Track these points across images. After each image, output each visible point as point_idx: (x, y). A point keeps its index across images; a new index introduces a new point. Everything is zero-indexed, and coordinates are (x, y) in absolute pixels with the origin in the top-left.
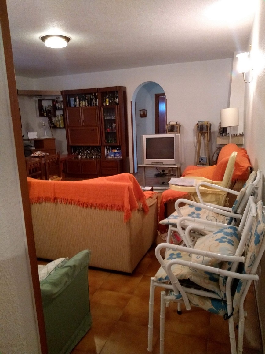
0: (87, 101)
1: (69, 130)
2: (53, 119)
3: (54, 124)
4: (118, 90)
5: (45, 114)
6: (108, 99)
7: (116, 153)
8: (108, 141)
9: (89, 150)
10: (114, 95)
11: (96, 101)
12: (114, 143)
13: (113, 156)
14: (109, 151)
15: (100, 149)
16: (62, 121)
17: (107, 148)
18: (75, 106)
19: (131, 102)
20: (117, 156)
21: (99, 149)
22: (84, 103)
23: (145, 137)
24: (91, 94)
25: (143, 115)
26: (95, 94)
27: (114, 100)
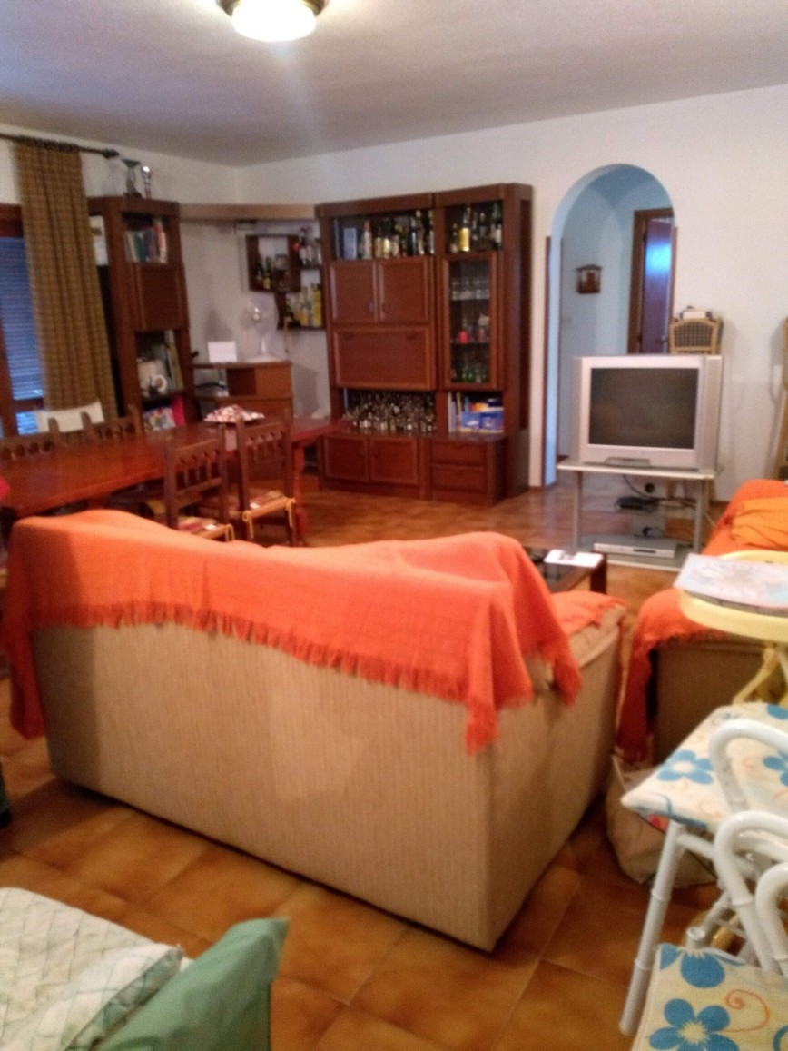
0: (397, 237)
1: (336, 336)
2: (289, 300)
3: (292, 315)
4: (502, 196)
5: (267, 283)
6: (465, 231)
7: (484, 415)
8: (459, 373)
9: (397, 404)
10: (489, 214)
11: (426, 239)
12: (479, 380)
13: (472, 427)
14: (463, 410)
15: (433, 400)
16: (317, 306)
17: (454, 399)
18: (360, 255)
19: (548, 240)
20: (488, 425)
21: (429, 401)
22: (387, 243)
23: (588, 364)
24: (411, 213)
25: (589, 285)
26: (425, 211)
27: (488, 232)
